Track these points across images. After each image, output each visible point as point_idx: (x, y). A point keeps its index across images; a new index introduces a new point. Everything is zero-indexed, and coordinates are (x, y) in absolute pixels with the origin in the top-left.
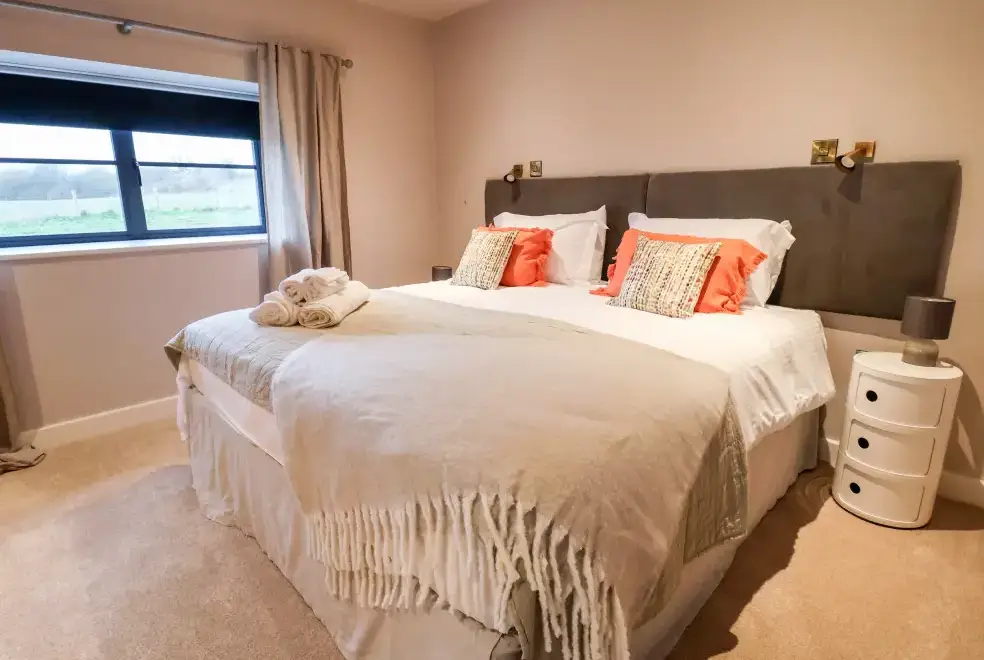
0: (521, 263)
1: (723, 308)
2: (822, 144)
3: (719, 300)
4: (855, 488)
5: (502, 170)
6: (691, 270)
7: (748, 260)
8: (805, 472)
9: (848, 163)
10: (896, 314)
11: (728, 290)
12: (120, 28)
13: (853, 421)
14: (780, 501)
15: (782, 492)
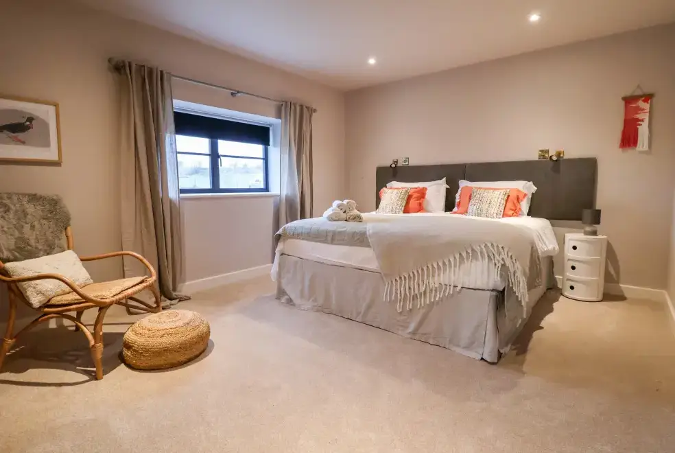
0: (413, 203)
1: (513, 215)
2: (542, 151)
3: (511, 212)
4: (572, 288)
5: (387, 162)
6: (500, 199)
7: (521, 196)
8: (549, 289)
9: (555, 158)
10: (579, 218)
11: (513, 208)
12: (232, 94)
13: (569, 260)
14: (542, 297)
15: (542, 294)
